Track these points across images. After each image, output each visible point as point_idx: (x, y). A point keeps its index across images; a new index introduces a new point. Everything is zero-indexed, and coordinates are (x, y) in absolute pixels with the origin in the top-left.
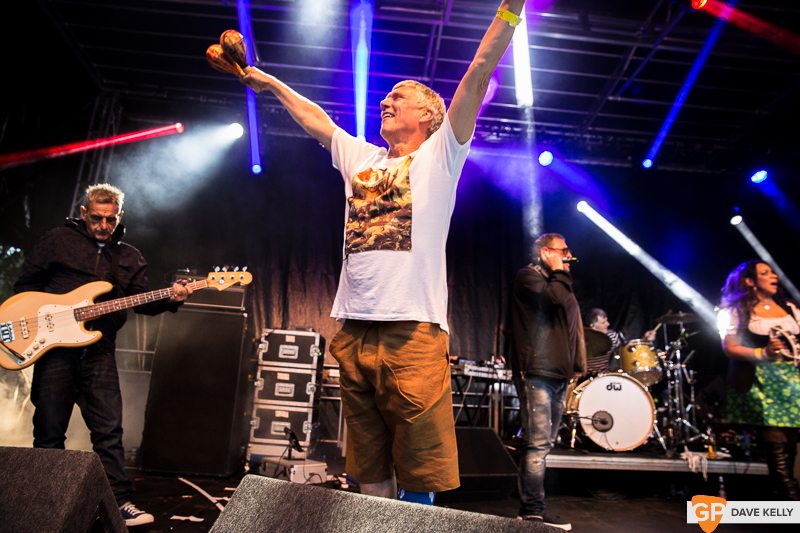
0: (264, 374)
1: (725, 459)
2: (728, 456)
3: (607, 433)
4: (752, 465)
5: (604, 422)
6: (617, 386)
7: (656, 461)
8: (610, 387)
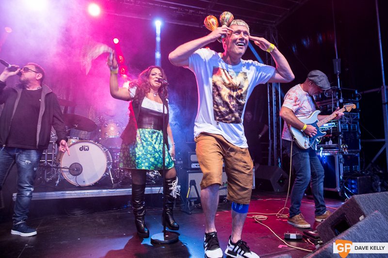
6: (86, 148)
7: (104, 191)
8: (82, 149)
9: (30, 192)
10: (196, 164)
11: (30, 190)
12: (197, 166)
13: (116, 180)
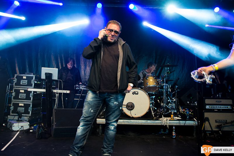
0: (15, 90)
1: (178, 120)
2: (180, 118)
3: (131, 111)
4: (187, 122)
5: (131, 107)
6: (137, 93)
7: (149, 121)
8: (134, 93)
9: (114, 126)
10: (209, 106)
11: (114, 125)
12: (210, 107)
13: (155, 115)
